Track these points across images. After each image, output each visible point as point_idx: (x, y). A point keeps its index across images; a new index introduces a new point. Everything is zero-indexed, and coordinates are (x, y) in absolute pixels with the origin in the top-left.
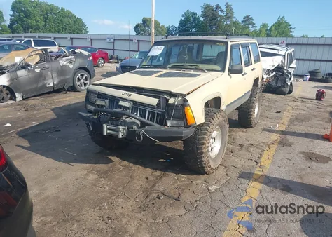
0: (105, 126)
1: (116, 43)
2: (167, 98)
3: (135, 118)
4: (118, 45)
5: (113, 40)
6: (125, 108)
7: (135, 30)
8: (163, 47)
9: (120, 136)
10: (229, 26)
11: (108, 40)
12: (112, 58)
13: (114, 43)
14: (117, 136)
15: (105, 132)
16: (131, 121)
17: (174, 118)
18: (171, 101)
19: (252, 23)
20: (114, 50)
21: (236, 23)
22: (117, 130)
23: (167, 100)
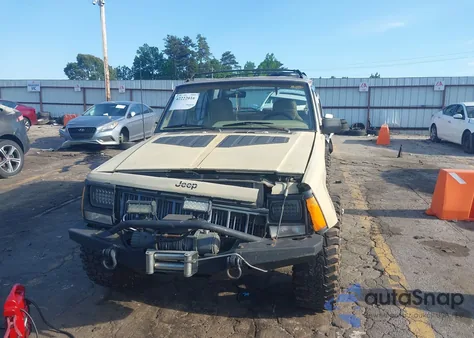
0: (151, 254)
1: (44, 92)
2: (268, 184)
3: (211, 231)
4: (48, 97)
5: (38, 89)
6: (196, 213)
7: (67, 74)
8: (196, 96)
9: (189, 272)
10: (206, 66)
11: (29, 89)
12: (40, 117)
13: (40, 93)
14: (182, 272)
15: (152, 266)
16: (204, 236)
17: (286, 221)
18: (277, 189)
19: (234, 62)
20: (41, 103)
21: (214, 62)
22: (182, 261)
23: (269, 190)
